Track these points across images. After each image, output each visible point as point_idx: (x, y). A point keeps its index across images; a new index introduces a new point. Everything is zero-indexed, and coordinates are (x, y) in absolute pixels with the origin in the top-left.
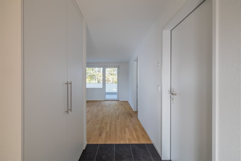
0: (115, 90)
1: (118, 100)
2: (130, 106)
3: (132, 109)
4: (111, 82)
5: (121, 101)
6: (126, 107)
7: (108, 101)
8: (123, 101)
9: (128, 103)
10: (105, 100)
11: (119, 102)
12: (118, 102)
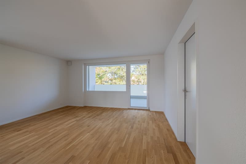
0: (145, 93)
1: (148, 109)
2: (169, 125)
3: (173, 134)
4: (142, 83)
5: (152, 111)
6: (161, 124)
7: (133, 111)
8: (156, 112)
9: (164, 115)
10: (129, 108)
11: (150, 114)
12: (147, 112)
